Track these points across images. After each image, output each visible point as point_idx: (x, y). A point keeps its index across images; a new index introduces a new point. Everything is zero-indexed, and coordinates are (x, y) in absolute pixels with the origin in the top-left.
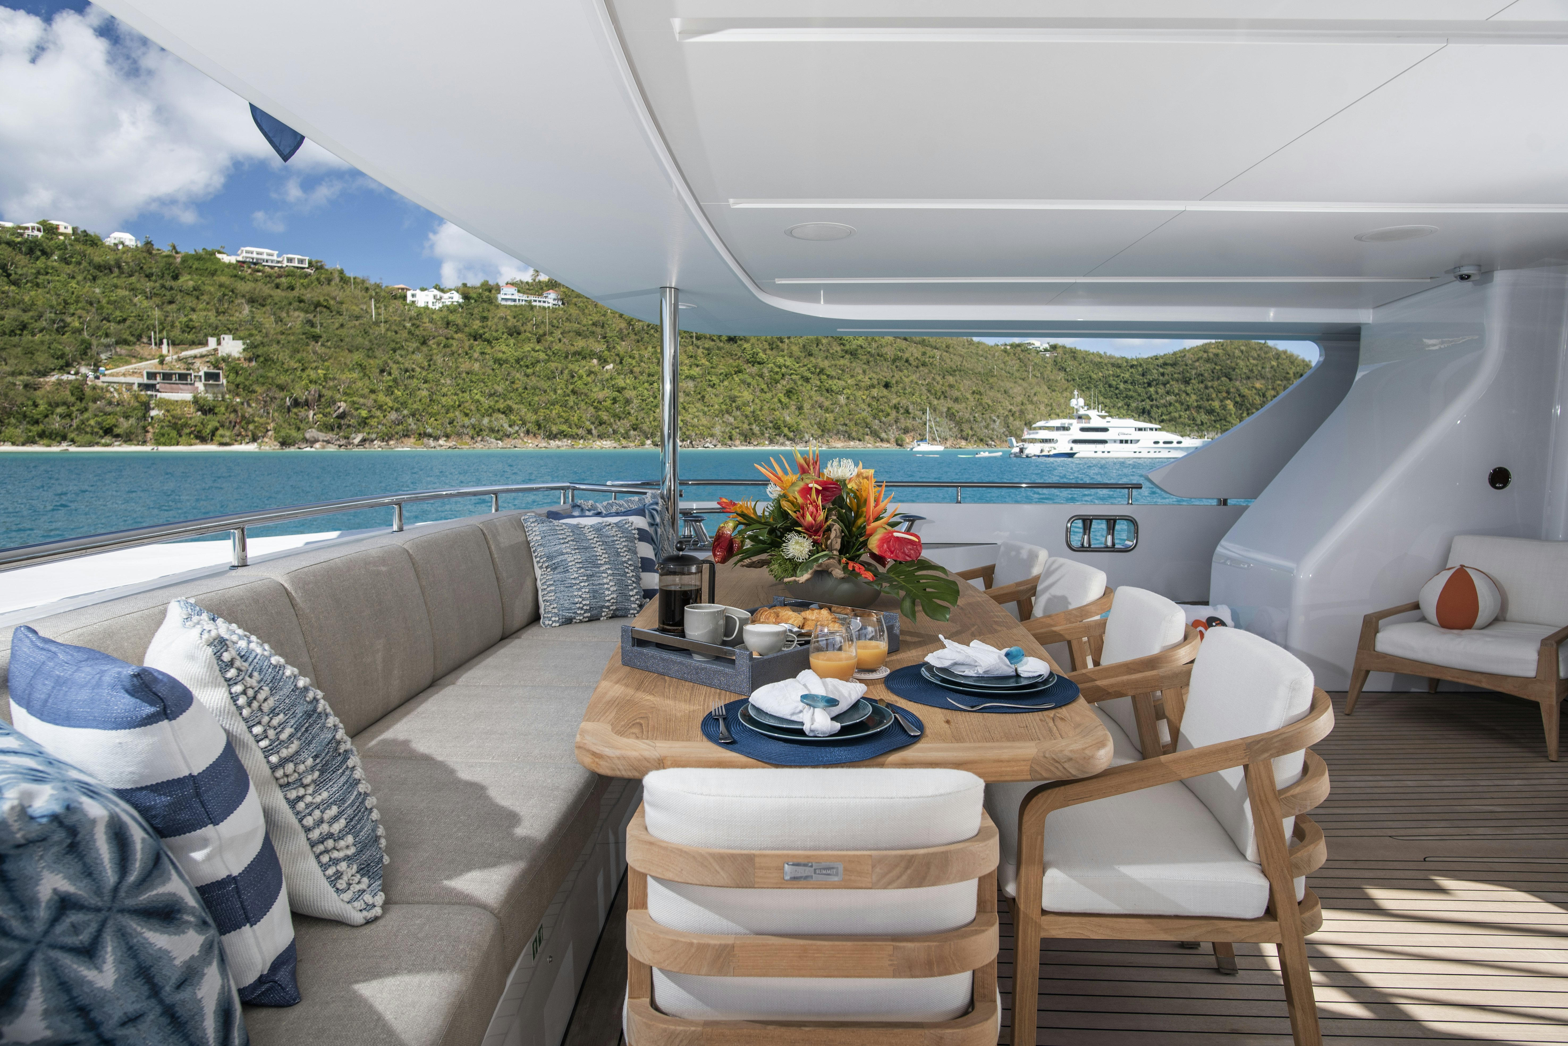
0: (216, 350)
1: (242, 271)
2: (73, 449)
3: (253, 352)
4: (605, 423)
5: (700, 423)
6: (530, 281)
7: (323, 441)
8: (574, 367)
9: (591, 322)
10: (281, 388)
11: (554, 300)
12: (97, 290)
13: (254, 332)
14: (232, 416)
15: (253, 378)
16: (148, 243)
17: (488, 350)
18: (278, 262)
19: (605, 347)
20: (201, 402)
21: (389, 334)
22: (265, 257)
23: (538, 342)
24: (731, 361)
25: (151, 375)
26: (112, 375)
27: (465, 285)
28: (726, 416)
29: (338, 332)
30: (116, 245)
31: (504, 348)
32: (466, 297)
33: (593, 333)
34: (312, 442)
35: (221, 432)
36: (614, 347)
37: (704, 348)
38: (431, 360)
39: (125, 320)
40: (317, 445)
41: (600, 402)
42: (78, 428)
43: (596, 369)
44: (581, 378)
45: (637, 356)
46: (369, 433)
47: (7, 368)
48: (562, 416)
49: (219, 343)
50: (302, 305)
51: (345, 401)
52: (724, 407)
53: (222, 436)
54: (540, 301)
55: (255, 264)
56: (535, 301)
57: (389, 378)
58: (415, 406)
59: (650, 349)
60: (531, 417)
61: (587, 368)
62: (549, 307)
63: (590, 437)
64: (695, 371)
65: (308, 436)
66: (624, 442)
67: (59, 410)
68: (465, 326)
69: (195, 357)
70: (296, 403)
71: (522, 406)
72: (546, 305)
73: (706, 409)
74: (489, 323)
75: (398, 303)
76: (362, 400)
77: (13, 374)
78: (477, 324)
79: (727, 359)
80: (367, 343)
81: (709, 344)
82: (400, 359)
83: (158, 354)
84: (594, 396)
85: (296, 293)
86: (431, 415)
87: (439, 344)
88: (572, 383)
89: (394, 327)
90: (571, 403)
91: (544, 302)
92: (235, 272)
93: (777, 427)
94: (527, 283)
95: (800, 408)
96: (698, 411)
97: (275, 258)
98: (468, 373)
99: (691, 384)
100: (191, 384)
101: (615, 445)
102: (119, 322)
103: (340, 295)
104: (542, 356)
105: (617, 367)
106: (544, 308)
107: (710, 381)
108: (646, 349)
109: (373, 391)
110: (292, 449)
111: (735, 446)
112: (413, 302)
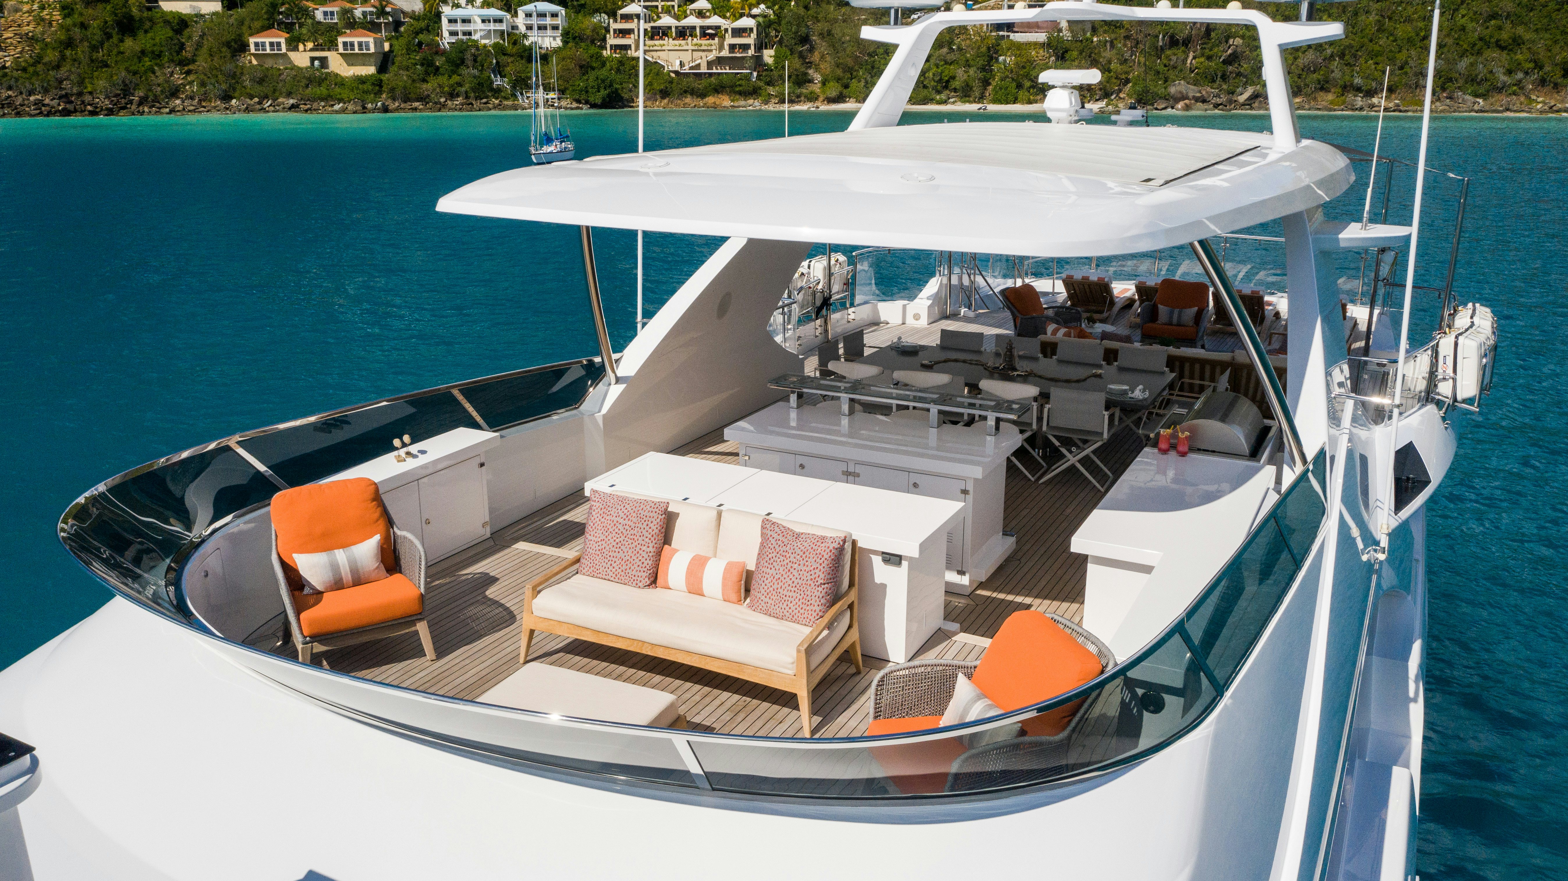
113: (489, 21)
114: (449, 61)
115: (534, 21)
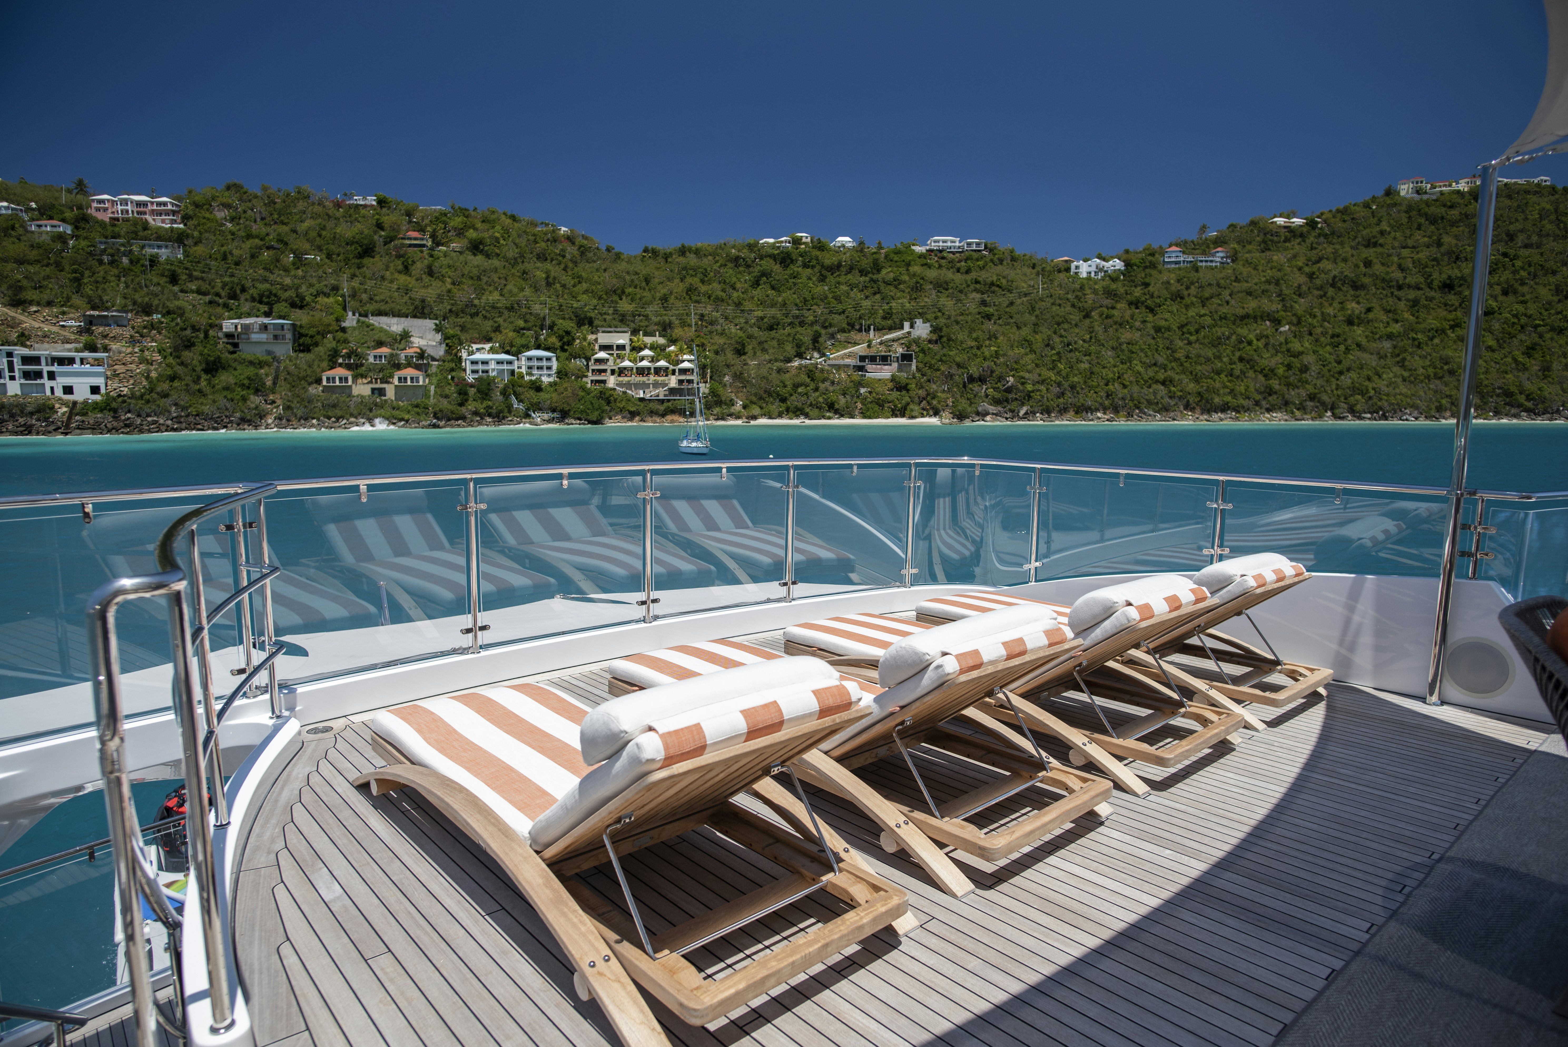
0: (909, 333)
1: (930, 259)
2: (808, 422)
3: (939, 335)
4: (1276, 393)
5: (1397, 391)
6: (1195, 240)
7: (993, 414)
8: (1243, 331)
9: (1263, 279)
10: (959, 366)
11: (1222, 258)
12: (826, 288)
13: (939, 314)
14: (920, 391)
15: (938, 357)
16: (861, 243)
17: (1150, 317)
18: (959, 247)
19: (1280, 307)
20: (897, 379)
21: (1054, 308)
22: (949, 244)
23: (1203, 306)
24: (1445, 313)
25: (862, 358)
26: (834, 358)
27: (1127, 252)
28: (1437, 382)
29: (1008, 310)
30: (839, 247)
31: (1167, 315)
32: (1128, 264)
33: (1267, 291)
34: (983, 415)
35: (911, 406)
36: (1292, 307)
37: (1408, 300)
38: (1093, 332)
39: (843, 312)
40: (988, 418)
41: (1272, 370)
42: (811, 405)
43: (1269, 332)
44: (1250, 343)
45: (1318, 314)
46: (1031, 407)
47: (767, 357)
48: (1227, 387)
49: (912, 327)
50: (978, 286)
51: (1013, 376)
52: (1431, 371)
53: (912, 410)
54: (1206, 261)
55: (941, 251)
56: (1201, 261)
57: (1054, 352)
58: (1076, 379)
59: (1336, 304)
60: (1192, 387)
61: (1258, 332)
62: (1216, 267)
63: (1257, 408)
64: (1396, 328)
65: (980, 409)
66: (1298, 413)
67: (800, 390)
68: (1127, 294)
69: (893, 340)
70: (971, 379)
71: (1183, 376)
72: (1214, 264)
73: (1406, 374)
74: (1151, 288)
75: (1062, 275)
76: (1027, 375)
77: (770, 361)
78: (1138, 292)
79: (1439, 310)
80: (1033, 318)
81: (1412, 294)
82: (1063, 333)
83: (867, 339)
84: (1263, 363)
85: (973, 275)
86: (1091, 387)
87: (1101, 316)
88: (1239, 350)
89: (1058, 302)
90: (1237, 372)
91: (1211, 261)
92: (925, 261)
93: (1508, 394)
94: (1193, 242)
95: (1546, 369)
96: (1395, 377)
97: (957, 244)
98: (1128, 344)
99: (1387, 345)
100: (890, 365)
101: (1286, 417)
102: (840, 314)
103: (1011, 274)
104: (1208, 320)
105: (1293, 328)
106: (1212, 268)
107: (1414, 339)
108: (1331, 305)
109: (1037, 366)
110: (967, 423)
111: (1444, 418)
112: (1076, 273)
113: (502, 363)
114: (479, 391)
115: (536, 363)
